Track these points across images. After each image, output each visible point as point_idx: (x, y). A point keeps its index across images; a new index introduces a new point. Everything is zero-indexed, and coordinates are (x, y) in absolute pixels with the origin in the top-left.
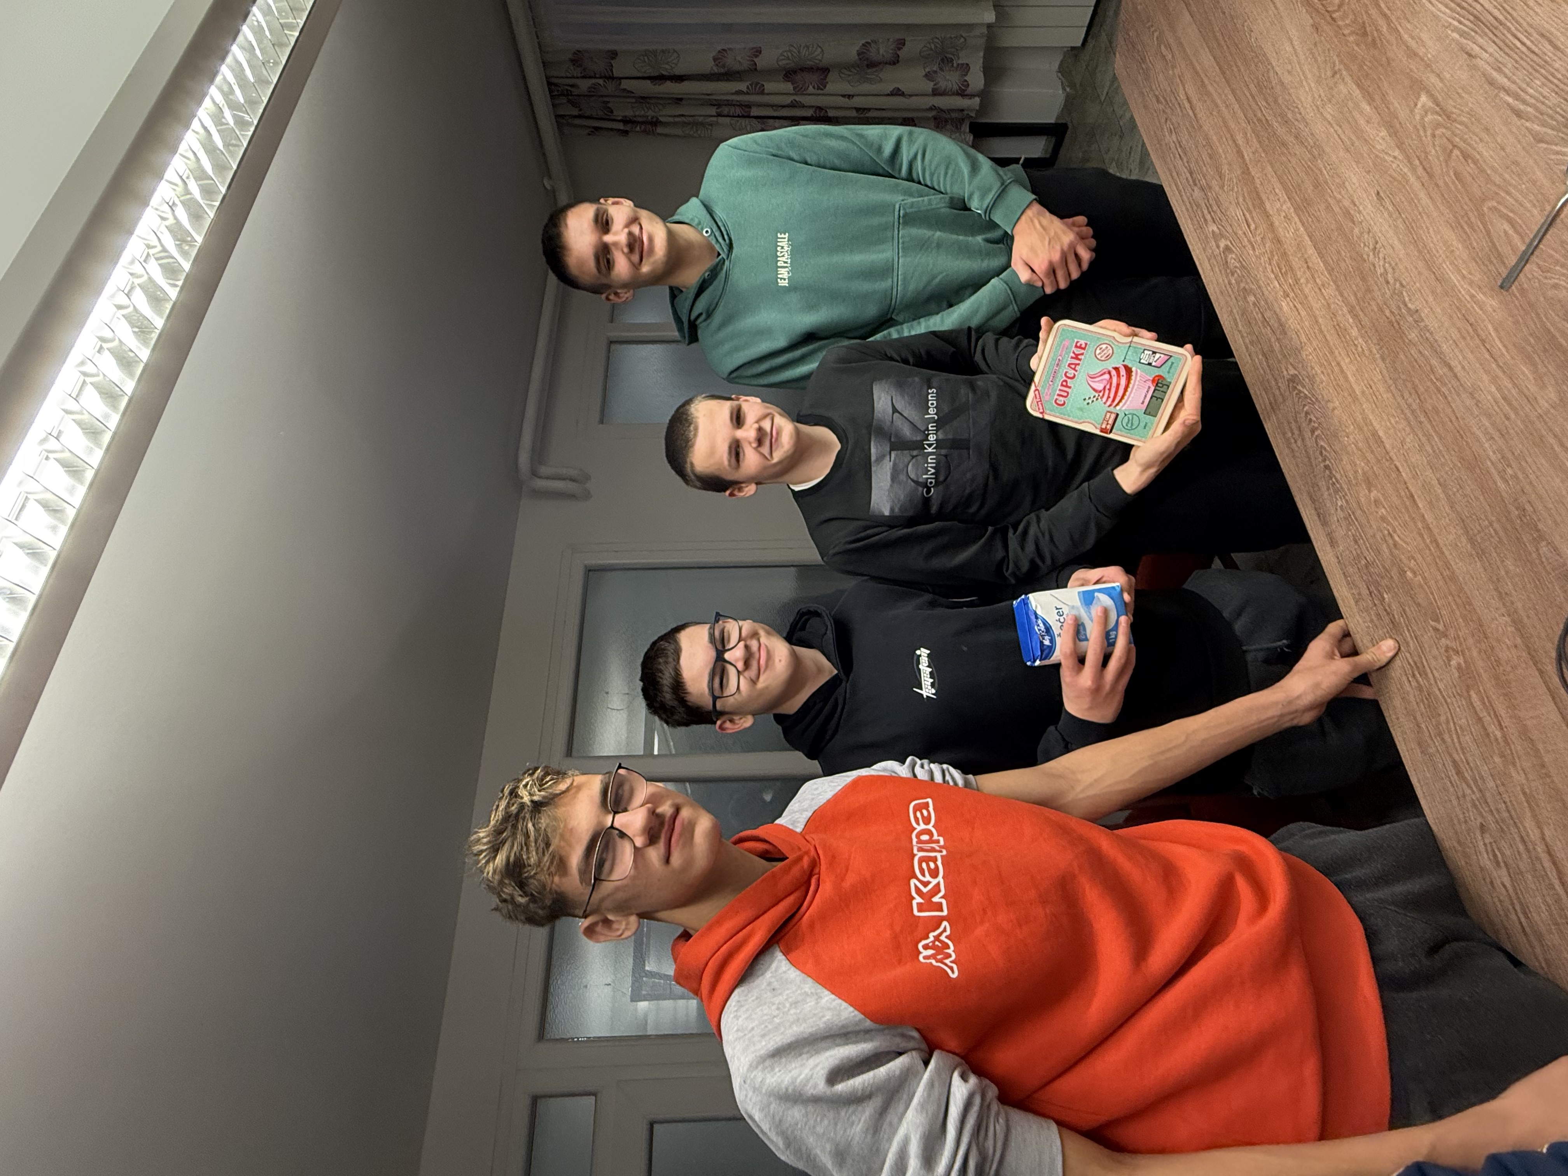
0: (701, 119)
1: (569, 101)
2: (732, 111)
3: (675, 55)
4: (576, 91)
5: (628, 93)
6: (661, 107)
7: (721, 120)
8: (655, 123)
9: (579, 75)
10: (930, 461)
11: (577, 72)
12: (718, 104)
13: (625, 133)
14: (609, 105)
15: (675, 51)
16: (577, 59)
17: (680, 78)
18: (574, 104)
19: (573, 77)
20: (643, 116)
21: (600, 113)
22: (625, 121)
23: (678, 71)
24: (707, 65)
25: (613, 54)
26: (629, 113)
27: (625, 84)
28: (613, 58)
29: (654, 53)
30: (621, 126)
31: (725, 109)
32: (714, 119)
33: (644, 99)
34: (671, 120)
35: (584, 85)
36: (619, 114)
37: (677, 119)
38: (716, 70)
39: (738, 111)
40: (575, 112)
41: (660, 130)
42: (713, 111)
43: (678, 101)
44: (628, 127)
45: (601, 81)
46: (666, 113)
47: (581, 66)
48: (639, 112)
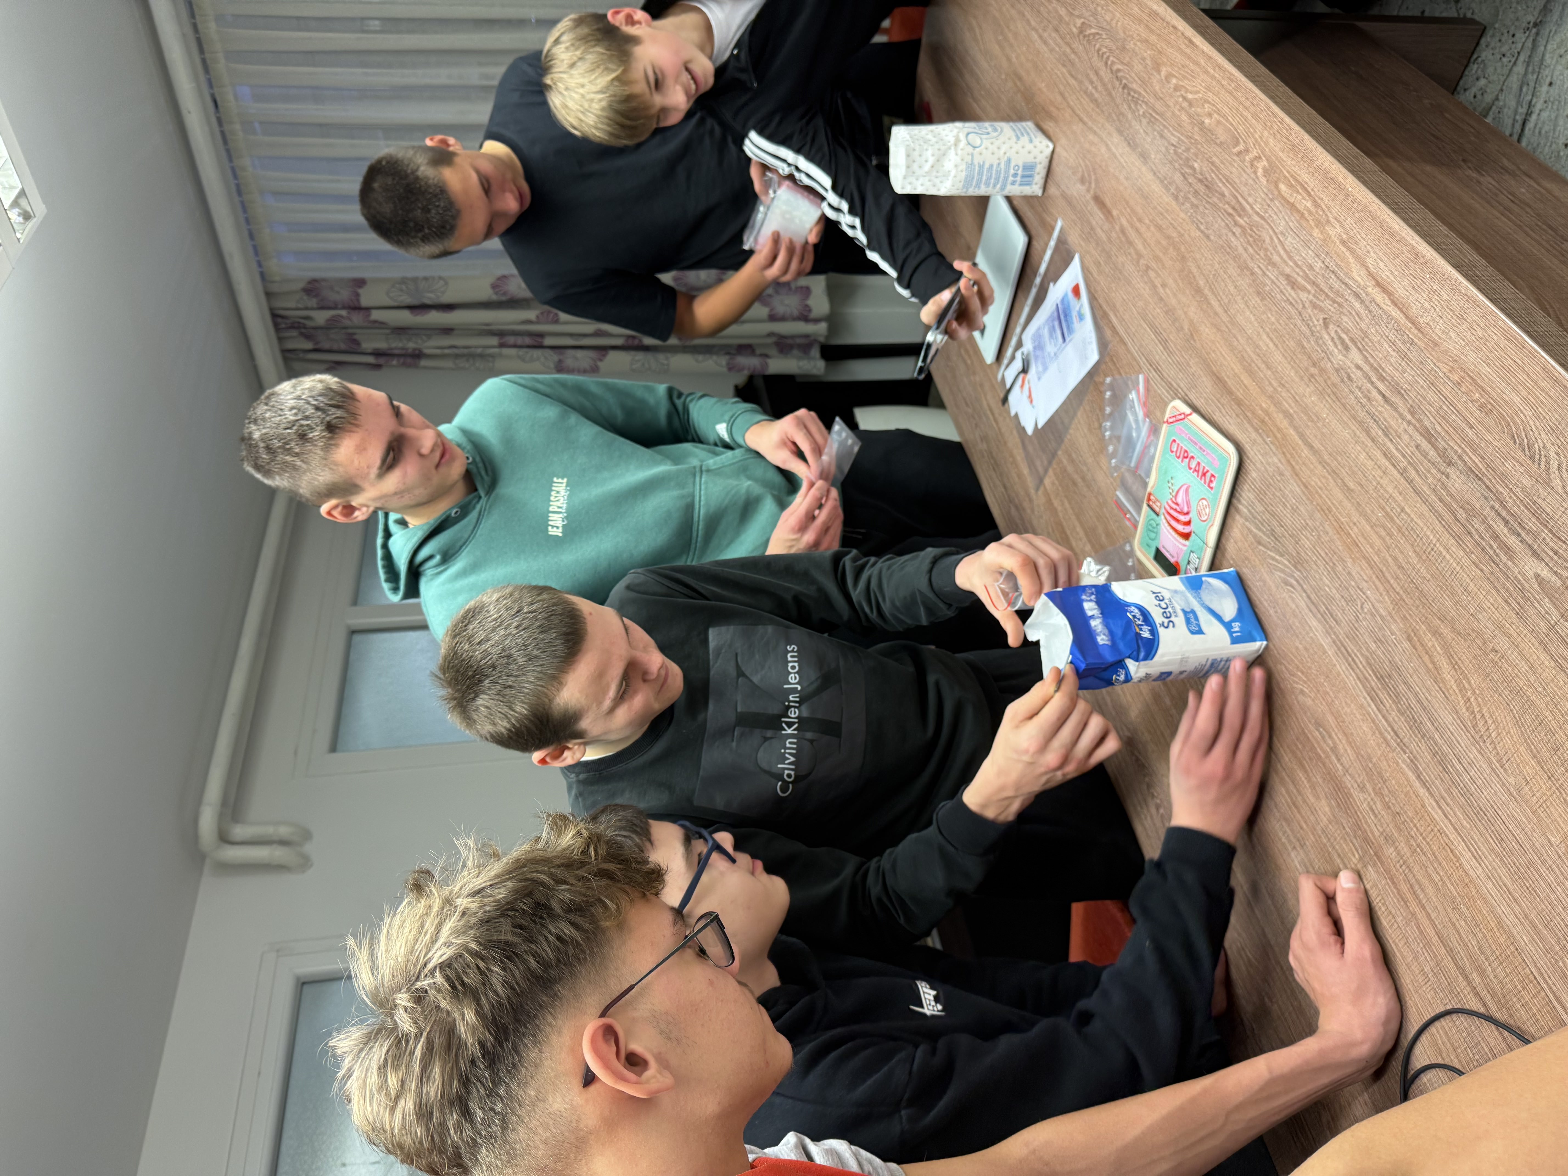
0: (479, 351)
1: (302, 334)
2: (520, 341)
3: (442, 282)
4: (309, 323)
5: (380, 325)
6: (424, 338)
7: (505, 351)
8: (418, 355)
9: (315, 306)
10: (788, 745)
11: (313, 302)
12: (501, 334)
13: (378, 367)
14: (356, 337)
15: (440, 278)
16: (312, 288)
17: (449, 307)
18: (308, 337)
19: (307, 309)
20: (402, 349)
21: (343, 346)
22: (377, 354)
23: (447, 298)
24: (485, 293)
25: (360, 283)
26: (382, 345)
27: (376, 315)
28: (360, 287)
29: (415, 280)
30: (371, 360)
31: (511, 340)
32: (496, 350)
33: (401, 330)
34: (438, 351)
35: (321, 317)
36: (368, 345)
37: (446, 351)
38: (495, 298)
39: (528, 341)
40: (309, 345)
41: (423, 362)
42: (494, 341)
43: (447, 331)
44: (381, 361)
45: (344, 313)
46: (430, 345)
47: (317, 296)
48: (396, 344)
